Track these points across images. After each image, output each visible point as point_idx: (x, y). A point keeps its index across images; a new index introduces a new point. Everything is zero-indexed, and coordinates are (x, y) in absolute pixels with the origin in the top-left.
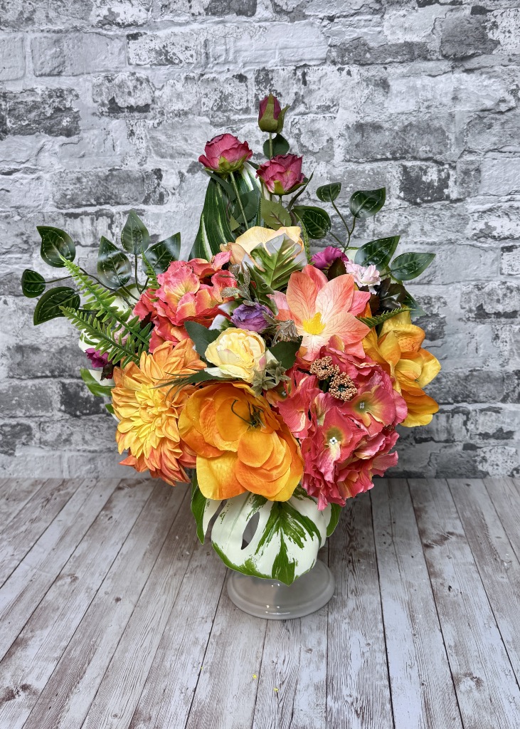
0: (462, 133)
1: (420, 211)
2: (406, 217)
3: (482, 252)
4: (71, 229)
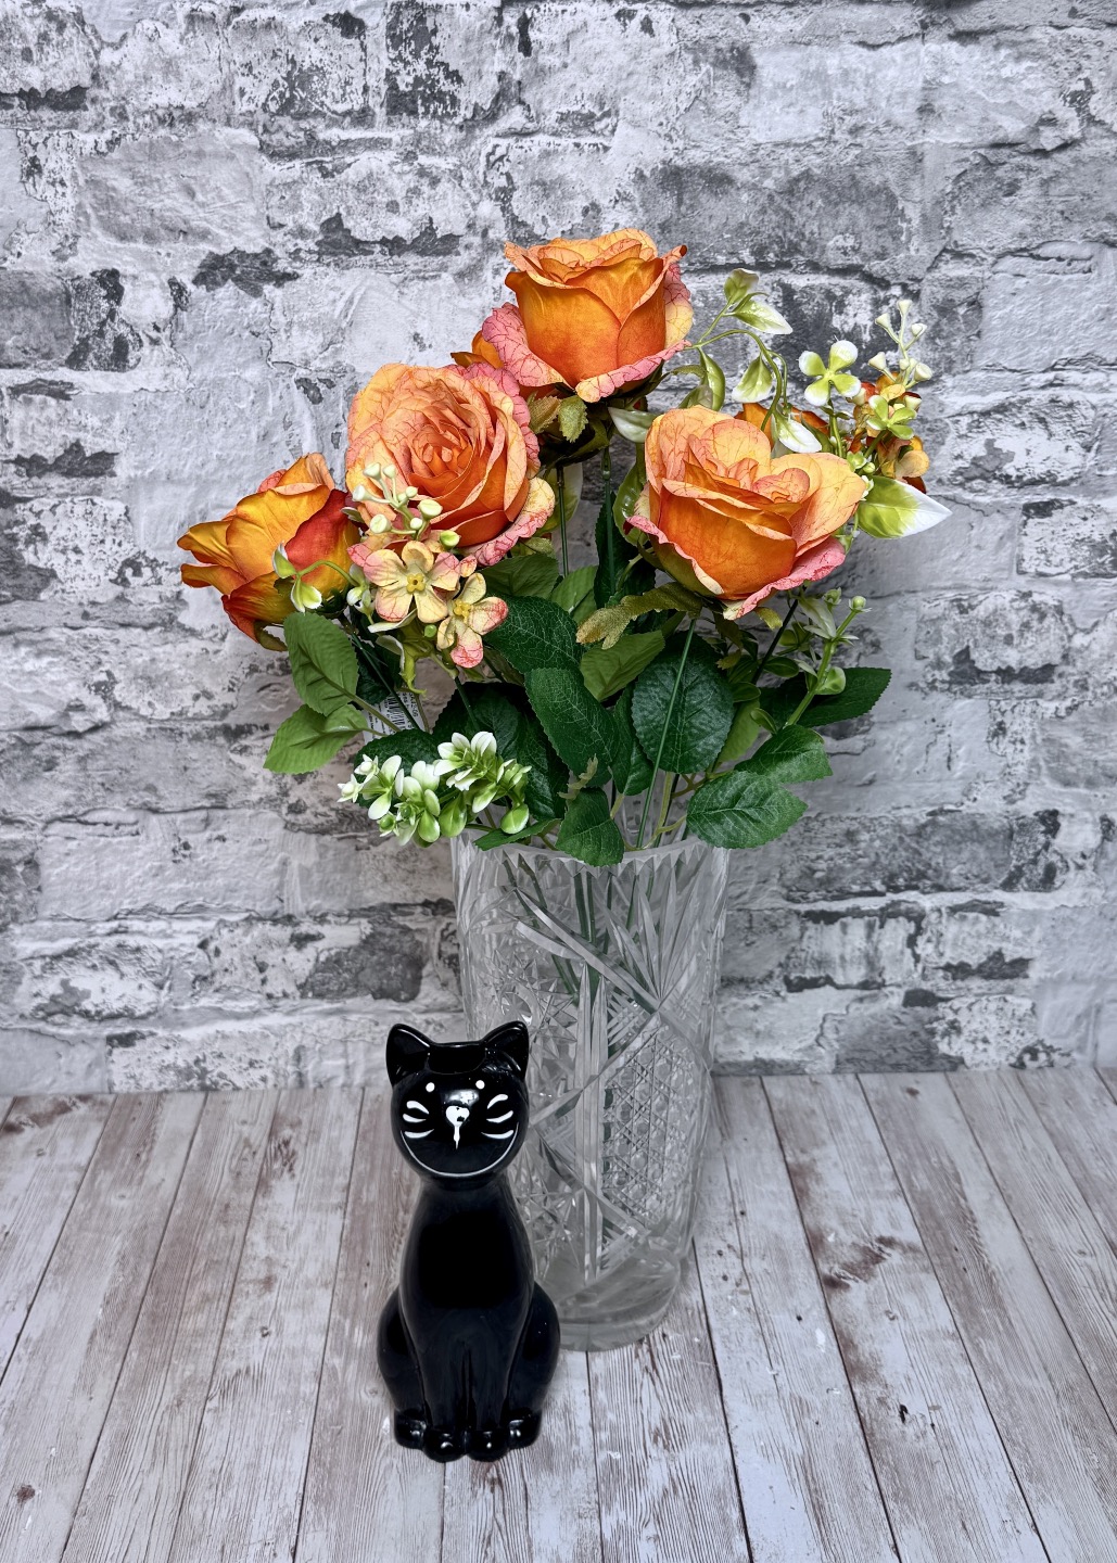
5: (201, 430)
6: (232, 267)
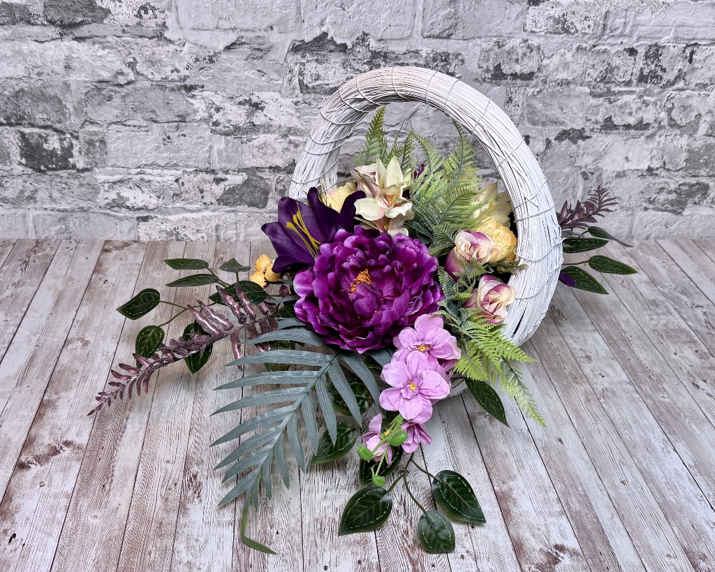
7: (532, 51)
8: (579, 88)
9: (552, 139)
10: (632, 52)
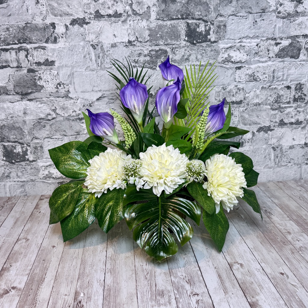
0: (217, 5)
1: (196, 48)
2: (188, 51)
3: (226, 69)
4: (4, 58)
5: (72, 55)
6: (77, 21)
7: (240, 90)
8: (265, 107)
9: (255, 131)
10: (289, 87)
